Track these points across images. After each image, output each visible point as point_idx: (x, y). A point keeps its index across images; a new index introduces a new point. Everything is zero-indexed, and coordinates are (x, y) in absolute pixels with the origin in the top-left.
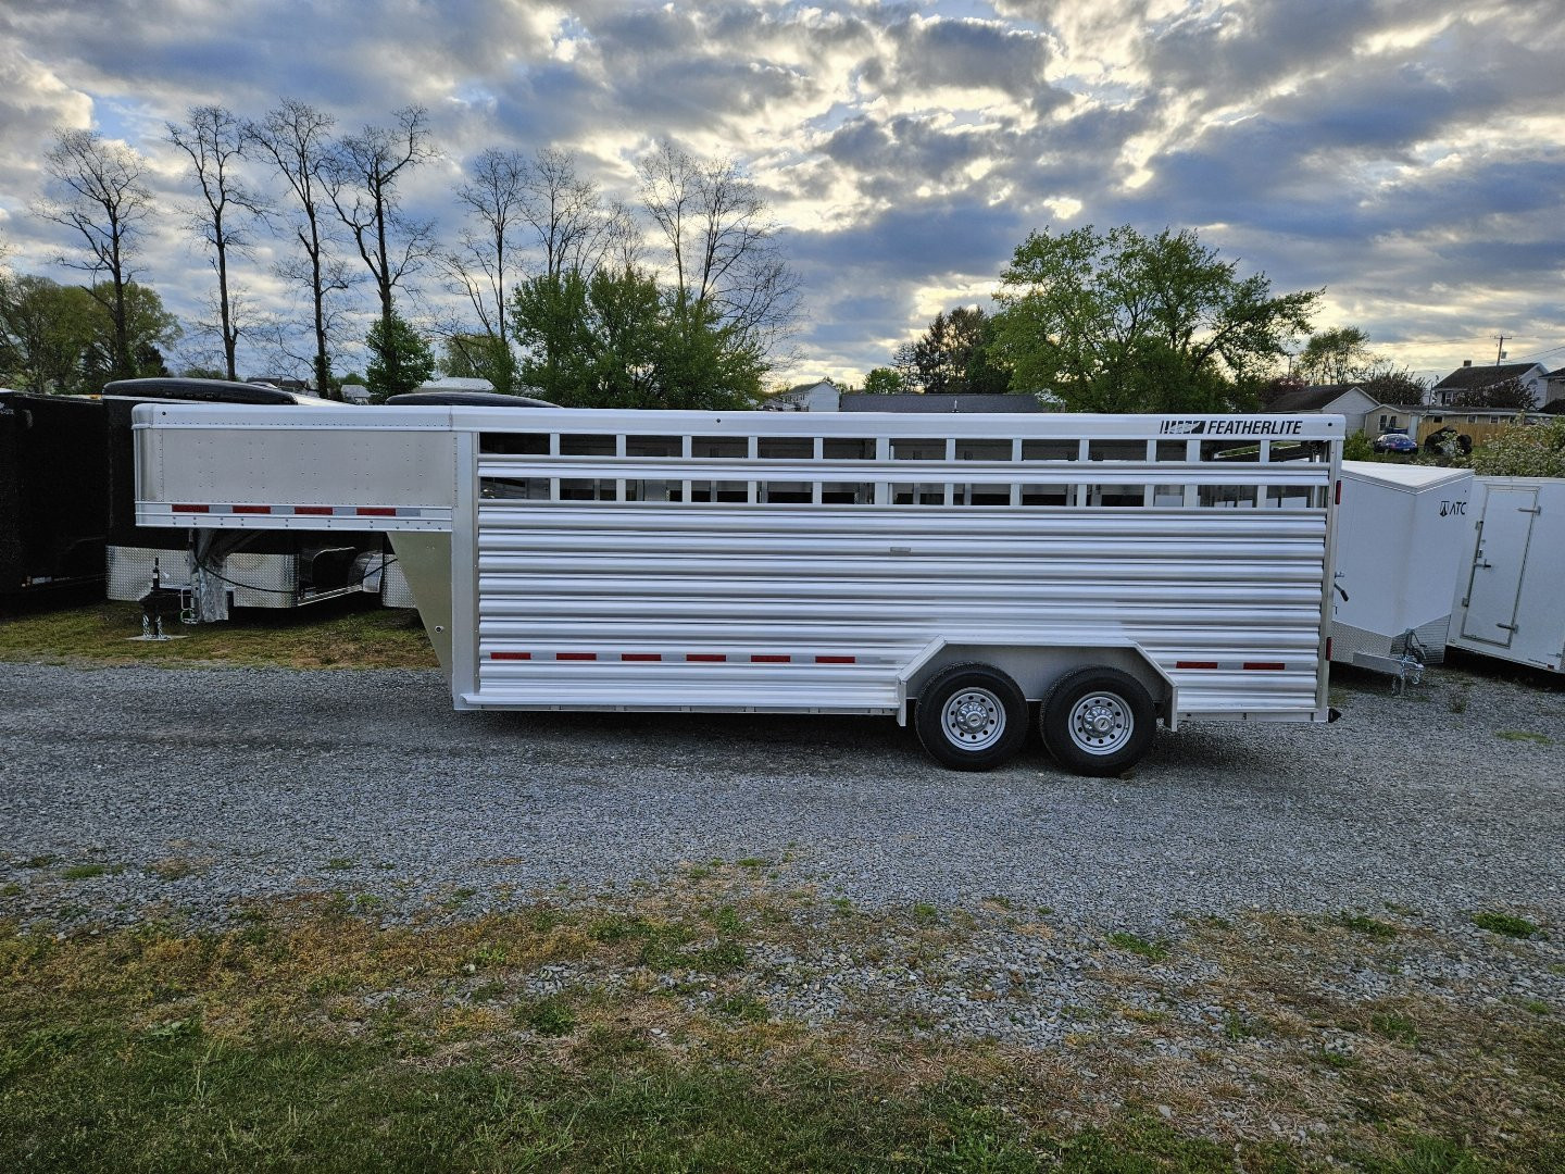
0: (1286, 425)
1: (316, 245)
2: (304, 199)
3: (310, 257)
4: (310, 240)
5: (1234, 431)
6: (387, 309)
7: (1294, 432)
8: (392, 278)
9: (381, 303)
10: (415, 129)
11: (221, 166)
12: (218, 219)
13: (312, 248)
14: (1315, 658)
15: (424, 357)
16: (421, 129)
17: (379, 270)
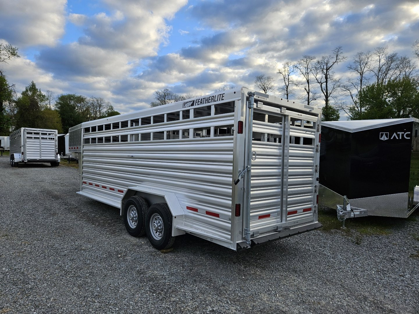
0: (219, 96)
1: (309, 90)
2: (307, 79)
3: (307, 93)
4: (307, 89)
5: (203, 103)
6: (327, 104)
7: (222, 100)
8: (329, 94)
9: (325, 102)
10: (338, 53)
11: (289, 76)
12: (287, 89)
13: (308, 91)
14: (230, 214)
15: (336, 115)
16: (340, 52)
17: (325, 94)
